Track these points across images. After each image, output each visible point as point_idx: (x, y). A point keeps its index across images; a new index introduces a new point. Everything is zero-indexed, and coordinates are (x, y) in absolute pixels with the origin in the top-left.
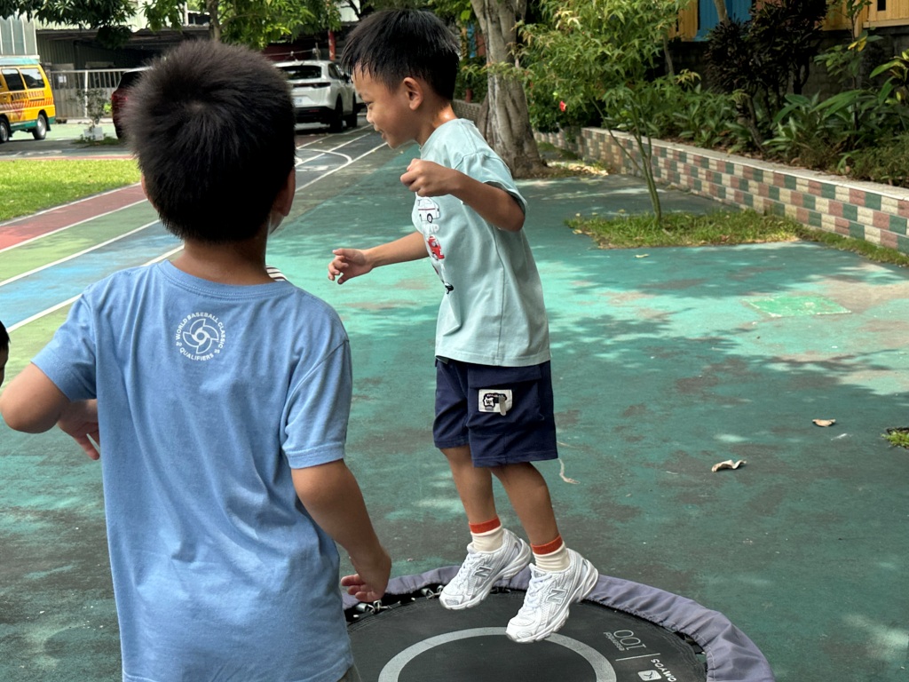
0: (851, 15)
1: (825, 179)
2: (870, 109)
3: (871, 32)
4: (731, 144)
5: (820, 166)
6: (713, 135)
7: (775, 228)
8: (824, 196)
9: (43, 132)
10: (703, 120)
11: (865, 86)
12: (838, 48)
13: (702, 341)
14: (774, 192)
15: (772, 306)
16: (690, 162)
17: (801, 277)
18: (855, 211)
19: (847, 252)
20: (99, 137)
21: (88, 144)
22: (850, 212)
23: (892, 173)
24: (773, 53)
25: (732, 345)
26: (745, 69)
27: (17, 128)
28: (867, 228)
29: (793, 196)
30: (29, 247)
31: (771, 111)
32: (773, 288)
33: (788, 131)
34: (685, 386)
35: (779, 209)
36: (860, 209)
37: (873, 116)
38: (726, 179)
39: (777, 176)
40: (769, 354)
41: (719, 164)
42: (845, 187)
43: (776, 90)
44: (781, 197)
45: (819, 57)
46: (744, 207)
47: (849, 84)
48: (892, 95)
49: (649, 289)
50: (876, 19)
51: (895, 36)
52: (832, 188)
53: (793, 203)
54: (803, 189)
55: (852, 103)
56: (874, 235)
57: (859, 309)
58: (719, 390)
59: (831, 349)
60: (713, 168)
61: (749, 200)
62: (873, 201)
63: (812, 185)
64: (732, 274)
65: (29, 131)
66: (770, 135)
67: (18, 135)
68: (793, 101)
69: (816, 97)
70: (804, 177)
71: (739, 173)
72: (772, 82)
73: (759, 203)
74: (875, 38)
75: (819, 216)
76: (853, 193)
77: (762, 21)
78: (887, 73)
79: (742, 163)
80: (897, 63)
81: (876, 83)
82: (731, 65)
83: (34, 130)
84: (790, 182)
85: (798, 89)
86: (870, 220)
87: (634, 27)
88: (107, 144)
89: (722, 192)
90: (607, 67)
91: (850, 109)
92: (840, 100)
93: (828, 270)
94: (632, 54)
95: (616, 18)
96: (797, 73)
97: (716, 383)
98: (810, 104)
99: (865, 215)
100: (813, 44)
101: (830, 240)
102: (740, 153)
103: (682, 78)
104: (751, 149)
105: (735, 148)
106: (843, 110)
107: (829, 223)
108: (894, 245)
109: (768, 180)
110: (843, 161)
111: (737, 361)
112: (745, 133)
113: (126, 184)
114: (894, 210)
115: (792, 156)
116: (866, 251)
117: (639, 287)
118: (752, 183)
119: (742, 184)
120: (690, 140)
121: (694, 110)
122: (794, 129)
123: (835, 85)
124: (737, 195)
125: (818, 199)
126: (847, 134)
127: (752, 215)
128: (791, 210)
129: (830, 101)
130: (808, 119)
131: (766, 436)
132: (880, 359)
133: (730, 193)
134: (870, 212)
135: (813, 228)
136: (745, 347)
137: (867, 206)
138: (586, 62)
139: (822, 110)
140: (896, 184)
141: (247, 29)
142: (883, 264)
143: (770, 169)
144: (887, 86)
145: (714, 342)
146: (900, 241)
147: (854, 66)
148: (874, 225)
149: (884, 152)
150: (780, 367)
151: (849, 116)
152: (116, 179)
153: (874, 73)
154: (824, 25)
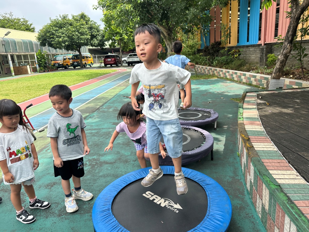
0: (225, 45)
1: (221, 69)
2: (228, 59)
3: (228, 47)
4: (206, 65)
5: (221, 68)
6: (204, 64)
7: (214, 77)
8: (221, 72)
9: (91, 66)
10: (202, 61)
11: (227, 55)
12: (223, 50)
13: (205, 90)
14: (213, 72)
15: (214, 86)
16: (200, 68)
17: (218, 83)
18: (226, 74)
19: (224, 80)
20: (102, 66)
21: (100, 67)
22: (225, 74)
23: (231, 68)
24: (214, 51)
25: (209, 91)
26: (209, 53)
27: (87, 65)
28: (227, 76)
29: (216, 72)
30: (101, 81)
31: (213, 60)
32: (214, 84)
33: (216, 63)
34: (203, 95)
35: (214, 74)
36: (226, 73)
37: (228, 60)
38: (206, 70)
39: (214, 69)
40: (214, 91)
41: (205, 68)
42: (224, 70)
43: (214, 56)
44: (215, 72)
45: (220, 51)
46: (209, 74)
47: (225, 55)
48: (231, 57)
49: (196, 85)
50: (229, 45)
51: (232, 48)
52: (222, 70)
53: (216, 73)
54: (218, 71)
55: (225, 58)
56: (228, 77)
57: (226, 86)
58: (208, 95)
59: (223, 91)
60: (204, 68)
61: (210, 73)
62: (228, 72)
63: (219, 70)
64: (208, 82)
65: (89, 65)
66: (213, 63)
67: (88, 66)
68: (216, 58)
69: (220, 57)
70: (218, 69)
71: (208, 69)
72: (213, 55)
73: (211, 73)
74: (229, 48)
75: (220, 75)
76: (225, 71)
77: (212, 46)
78: (230, 53)
79: (208, 68)
80: (232, 52)
81: (229, 55)
82: (207, 53)
83: (90, 65)
84: (216, 70)
85: (217, 56)
86: (228, 75)
87: (193, 47)
88: (103, 67)
89: (205, 72)
90: (189, 53)
91: (225, 59)
92: (223, 57)
93: (222, 82)
94: (193, 51)
95: (191, 45)
96: (217, 54)
97: (207, 94)
98: (219, 58)
99: (227, 74)
100: (219, 49)
101: (222, 78)
102: (208, 66)
103: (200, 54)
104: (210, 65)
105: (207, 65)
106: (224, 59)
107: (222, 76)
108: (231, 78)
109: (213, 70)
110: (224, 67)
111: (210, 92)
112: (209, 63)
113: (110, 73)
114: (231, 73)
115: (216, 66)
116: (227, 79)
117: (195, 84)
118: (210, 70)
119: (209, 71)
120: (200, 65)
121: (201, 60)
122: (216, 62)
123: (222, 55)
124: (208, 72)
125: (220, 72)
126: (225, 63)
127: (210, 75)
128: (216, 74)
129: (222, 58)
130: (218, 61)
131: (214, 99)
132: (229, 92)
133: (207, 72)
134: (228, 74)
135: (219, 77)
136: (211, 91)
137: (228, 73)
138: (186, 52)
139: (221, 59)
140: (232, 70)
141: (125, 48)
142: (230, 81)
143: (213, 68)
144: (231, 55)
145: (207, 90)
146: (232, 77)
147: (226, 52)
148: (229, 75)
149: (230, 65)
150: (216, 93)
151: (225, 60)
152: (108, 72)
153: (229, 53)
154: (221, 46)
